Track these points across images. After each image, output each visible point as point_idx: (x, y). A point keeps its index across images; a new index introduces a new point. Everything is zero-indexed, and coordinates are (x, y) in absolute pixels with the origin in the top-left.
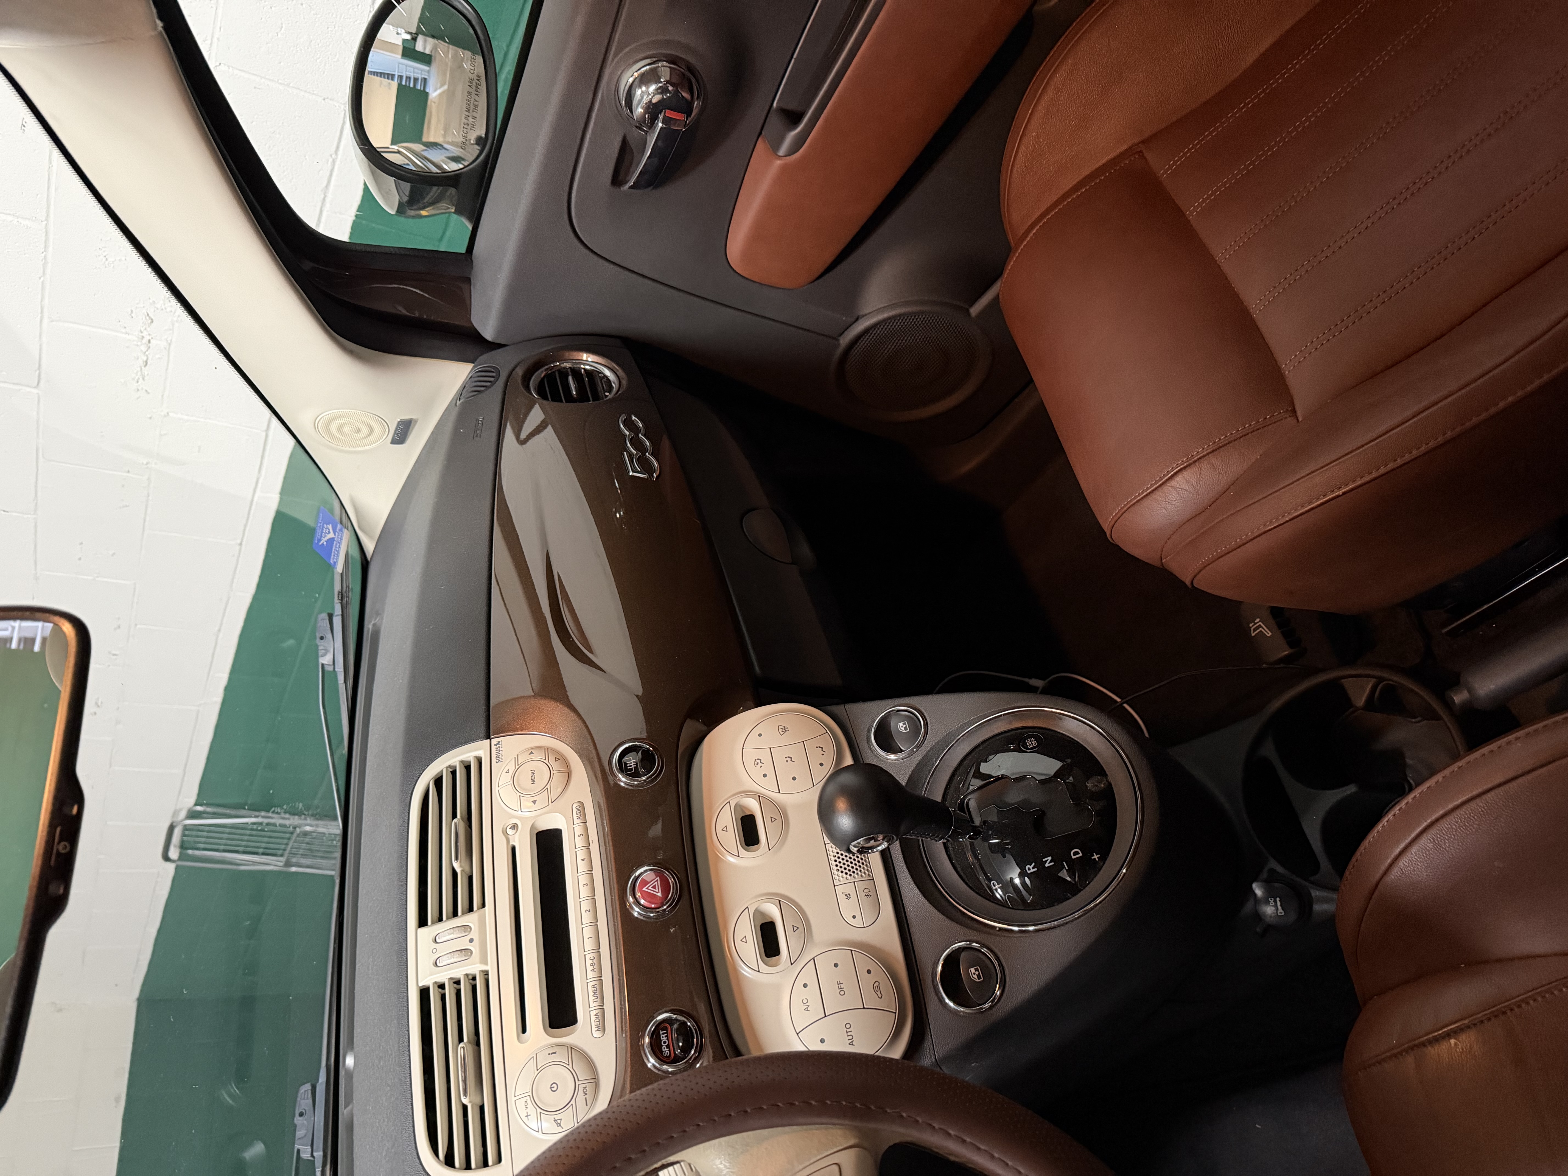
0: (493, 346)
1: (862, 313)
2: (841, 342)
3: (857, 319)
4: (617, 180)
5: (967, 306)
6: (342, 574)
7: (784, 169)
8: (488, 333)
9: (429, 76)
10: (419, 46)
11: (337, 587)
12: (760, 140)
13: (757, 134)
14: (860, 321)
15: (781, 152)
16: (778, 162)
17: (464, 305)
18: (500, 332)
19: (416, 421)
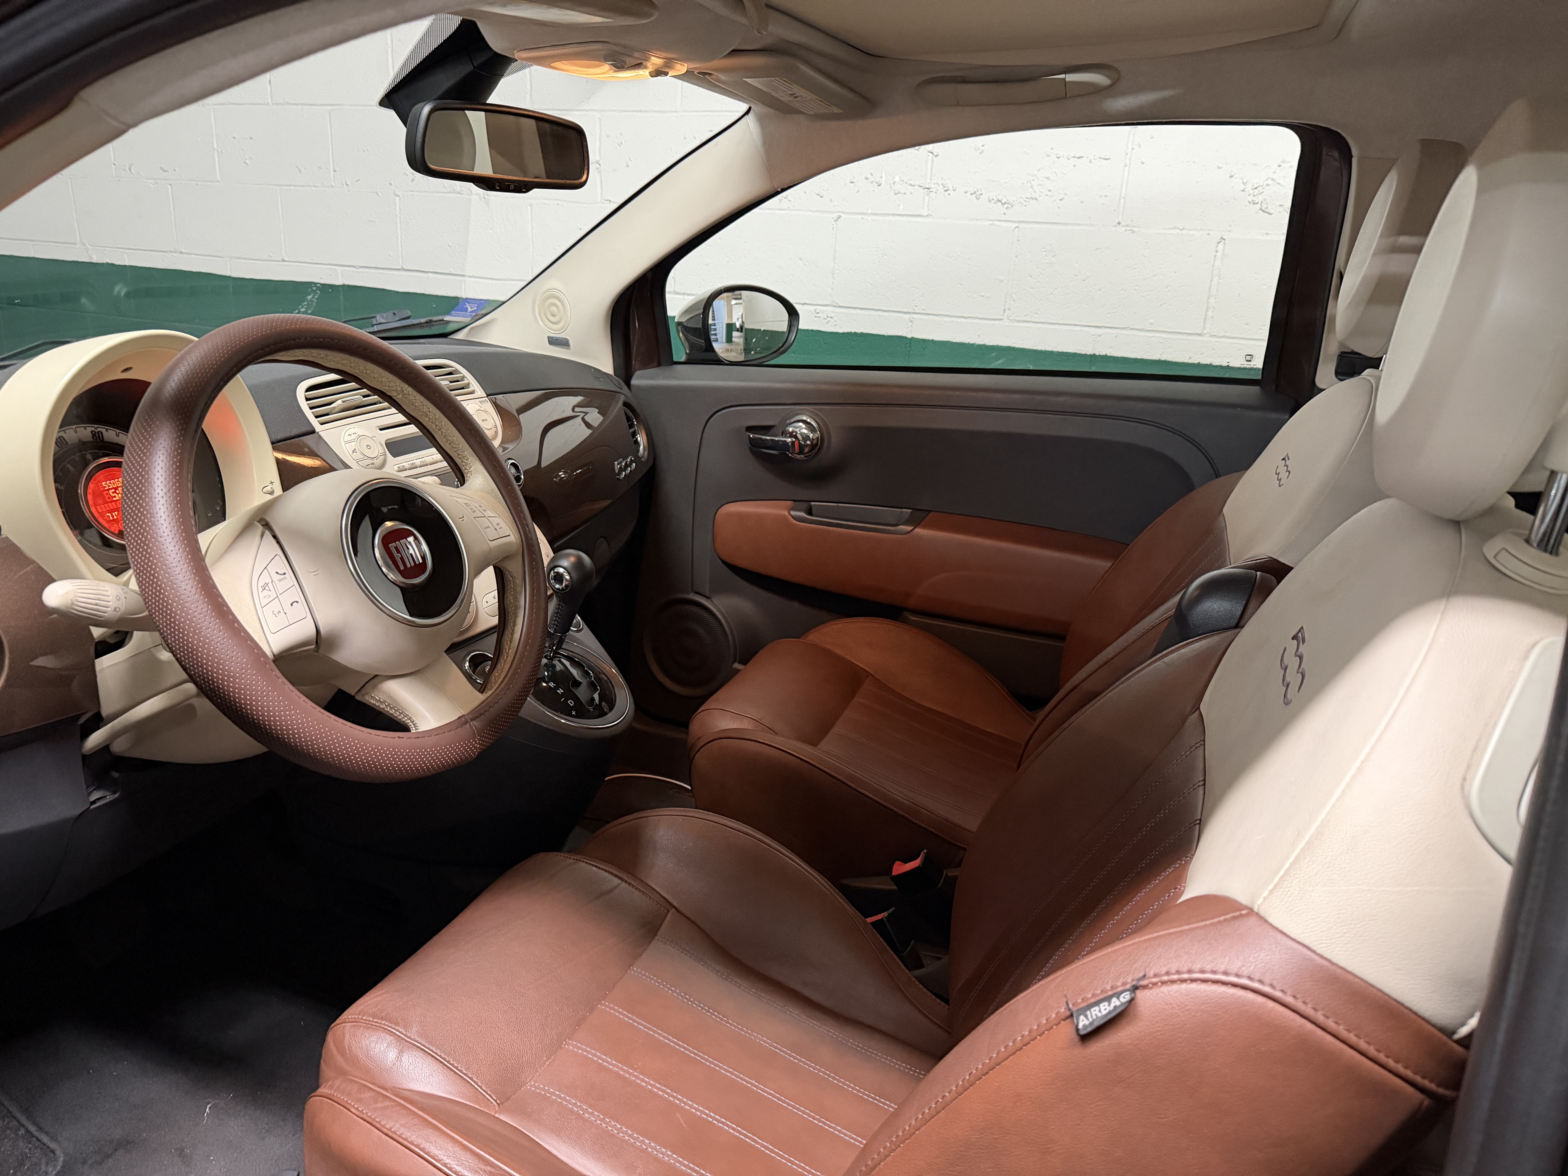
0: (628, 384)
1: (713, 599)
2: (691, 595)
3: (708, 598)
4: (750, 429)
5: (737, 659)
6: (443, 320)
7: (784, 518)
8: (634, 382)
9: (720, 343)
10: (735, 334)
11: (435, 319)
12: (792, 502)
13: (795, 499)
14: (708, 600)
15: (792, 513)
16: (786, 513)
17: (646, 365)
18: (639, 387)
19: (569, 349)
